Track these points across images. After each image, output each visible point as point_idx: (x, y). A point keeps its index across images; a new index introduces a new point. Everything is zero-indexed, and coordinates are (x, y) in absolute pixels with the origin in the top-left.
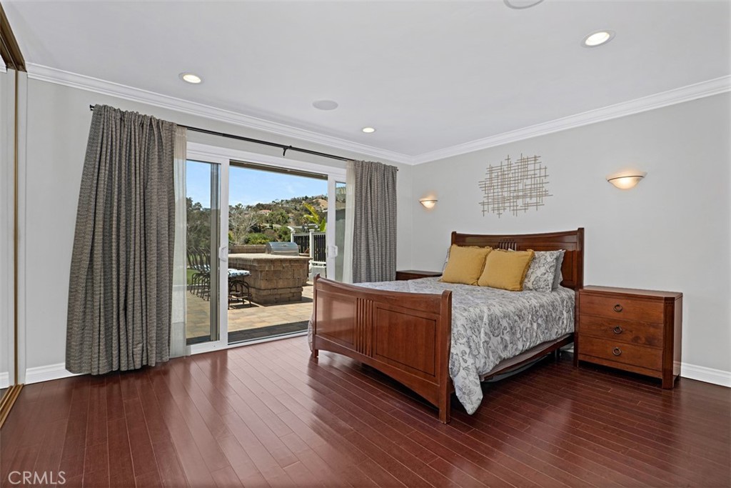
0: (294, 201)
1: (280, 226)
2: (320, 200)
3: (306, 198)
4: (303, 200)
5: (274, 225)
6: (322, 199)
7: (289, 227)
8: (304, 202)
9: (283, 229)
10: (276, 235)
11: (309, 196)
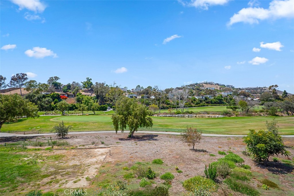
0: (191, 85)
1: (191, 97)
2: (204, 84)
3: (197, 84)
4: (196, 85)
5: (189, 97)
6: (205, 83)
7: (195, 97)
8: (196, 86)
9: (193, 98)
10: (191, 101)
11: (198, 83)
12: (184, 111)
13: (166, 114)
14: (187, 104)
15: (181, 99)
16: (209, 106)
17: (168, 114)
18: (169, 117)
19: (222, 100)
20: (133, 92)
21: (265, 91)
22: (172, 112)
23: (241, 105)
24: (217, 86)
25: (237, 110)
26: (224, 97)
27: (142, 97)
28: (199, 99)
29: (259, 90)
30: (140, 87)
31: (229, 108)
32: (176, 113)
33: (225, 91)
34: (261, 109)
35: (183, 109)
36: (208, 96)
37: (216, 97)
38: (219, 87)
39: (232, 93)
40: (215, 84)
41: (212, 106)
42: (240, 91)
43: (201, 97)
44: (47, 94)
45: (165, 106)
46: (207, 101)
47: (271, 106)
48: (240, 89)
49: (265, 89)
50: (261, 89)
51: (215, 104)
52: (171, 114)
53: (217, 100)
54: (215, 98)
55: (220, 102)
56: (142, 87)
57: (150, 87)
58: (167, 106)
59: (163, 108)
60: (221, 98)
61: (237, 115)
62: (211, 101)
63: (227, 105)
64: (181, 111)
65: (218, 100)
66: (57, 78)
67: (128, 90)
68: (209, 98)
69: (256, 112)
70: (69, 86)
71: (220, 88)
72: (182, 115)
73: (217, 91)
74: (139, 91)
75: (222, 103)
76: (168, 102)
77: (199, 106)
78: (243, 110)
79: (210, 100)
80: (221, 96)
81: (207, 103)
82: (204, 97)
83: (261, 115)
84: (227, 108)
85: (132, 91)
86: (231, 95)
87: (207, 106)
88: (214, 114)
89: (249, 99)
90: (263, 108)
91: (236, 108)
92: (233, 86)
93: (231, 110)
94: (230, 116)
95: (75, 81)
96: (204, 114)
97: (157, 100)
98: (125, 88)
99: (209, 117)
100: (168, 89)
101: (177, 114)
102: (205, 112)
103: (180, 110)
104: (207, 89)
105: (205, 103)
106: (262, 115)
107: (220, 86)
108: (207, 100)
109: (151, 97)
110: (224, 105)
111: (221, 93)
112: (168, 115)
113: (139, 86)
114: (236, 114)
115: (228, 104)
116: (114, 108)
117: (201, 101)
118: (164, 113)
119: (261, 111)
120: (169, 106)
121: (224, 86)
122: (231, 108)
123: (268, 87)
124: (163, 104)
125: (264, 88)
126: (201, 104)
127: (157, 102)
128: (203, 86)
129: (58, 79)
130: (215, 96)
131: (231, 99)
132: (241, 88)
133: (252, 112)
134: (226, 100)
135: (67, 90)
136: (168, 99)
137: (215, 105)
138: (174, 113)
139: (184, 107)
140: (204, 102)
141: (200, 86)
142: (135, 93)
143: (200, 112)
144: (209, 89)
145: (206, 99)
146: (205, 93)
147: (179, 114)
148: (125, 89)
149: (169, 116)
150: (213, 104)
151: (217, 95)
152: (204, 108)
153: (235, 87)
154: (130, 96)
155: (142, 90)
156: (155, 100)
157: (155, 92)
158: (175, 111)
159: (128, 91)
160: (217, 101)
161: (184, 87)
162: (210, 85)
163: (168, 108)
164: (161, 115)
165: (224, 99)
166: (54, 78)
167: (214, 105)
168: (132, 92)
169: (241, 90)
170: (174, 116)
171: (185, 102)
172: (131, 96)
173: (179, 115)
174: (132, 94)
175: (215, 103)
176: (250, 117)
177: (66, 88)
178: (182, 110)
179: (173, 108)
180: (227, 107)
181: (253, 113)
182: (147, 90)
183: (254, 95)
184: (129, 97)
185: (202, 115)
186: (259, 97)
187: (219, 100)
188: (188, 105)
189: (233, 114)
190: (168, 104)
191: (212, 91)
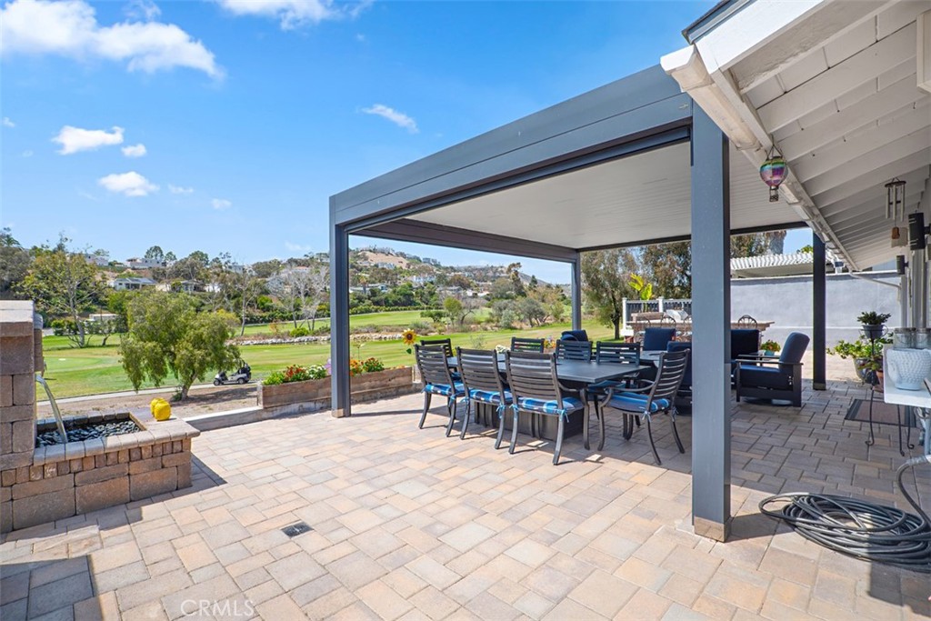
12: (316, 328)
13: (265, 336)
14: (324, 307)
15: (306, 295)
16: (382, 313)
17: (269, 338)
18: (273, 346)
19: (412, 295)
20: (134, 269)
21: (502, 275)
22: (282, 331)
23: (450, 308)
24: (401, 259)
25: (443, 319)
26: (417, 289)
27: (173, 288)
28: (354, 294)
29: (491, 274)
30: (161, 251)
31: (426, 316)
32: (293, 332)
33: (418, 272)
34: (488, 316)
35: (314, 321)
36: (379, 286)
37: (398, 289)
38: (405, 262)
39: (434, 279)
40: (397, 255)
41: (389, 310)
42: (453, 274)
43: (362, 289)
45: (257, 313)
46: (376, 299)
47: (505, 309)
48: (452, 268)
49: (502, 272)
50: (494, 269)
51: (396, 307)
52: (279, 337)
53: (399, 297)
54: (394, 292)
55: (406, 301)
56: (170, 253)
57: (202, 254)
58: (264, 314)
59: (252, 321)
60: (409, 292)
61: (440, 331)
62: (386, 298)
63: (423, 309)
64: (308, 329)
65: (401, 297)
67: (111, 260)
68: (380, 291)
69: (479, 323)
71: (408, 266)
72: (310, 337)
73: (401, 273)
74: (160, 266)
75: (410, 305)
76: (267, 301)
77: (356, 313)
78: (452, 319)
79: (383, 297)
80: (410, 286)
81: (376, 303)
82: (367, 289)
83: (486, 329)
84: (422, 316)
85: (128, 264)
86: (432, 283)
87: (376, 311)
88: (391, 331)
89: (470, 293)
90: (491, 314)
91: (440, 315)
92: (438, 260)
93: (431, 320)
94: (426, 335)
96: (368, 332)
97: (229, 296)
98: (98, 253)
99: (381, 338)
100: (266, 263)
101: (297, 336)
102: (370, 326)
103: (304, 325)
104: (376, 266)
105: (370, 306)
106: (489, 328)
107: (409, 259)
108: (375, 296)
109: (206, 289)
110: (417, 309)
111: (410, 278)
112: (269, 341)
113: (157, 249)
114: (440, 328)
115: (426, 306)
116: (58, 326)
117: (360, 300)
118: (257, 336)
119: (489, 321)
120: (271, 313)
121: (418, 259)
122: (431, 316)
123: (507, 266)
124: (249, 309)
125: (500, 269)
126: (360, 307)
127: (231, 303)
128: (366, 259)
130: (395, 285)
131: (432, 294)
132: (455, 266)
133: (472, 323)
134: (422, 296)
136: (267, 292)
137: (396, 310)
138: (288, 334)
139: (317, 316)
140: (368, 302)
141: (358, 256)
142: (143, 275)
143: (359, 329)
144: (380, 267)
145: (374, 293)
146: (371, 276)
147: (302, 335)
148: (99, 257)
149: (273, 344)
150: (391, 306)
151: (401, 283)
152: (368, 317)
153: (442, 265)
154: (124, 283)
155: (170, 264)
156: (224, 296)
157: (223, 273)
158: (289, 327)
159: (110, 264)
160: (400, 299)
161: (312, 258)
162: (383, 255)
163: (265, 321)
164: (249, 342)
165: (416, 293)
167: (392, 310)
168: (130, 270)
169: (455, 271)
170: (288, 341)
171: (319, 302)
172: (130, 282)
173: (303, 338)
174: (130, 276)
175: (396, 303)
176: (464, 334)
178: (311, 324)
179: (283, 319)
180: (422, 313)
181: (472, 326)
182: (192, 266)
183: (481, 284)
184: (124, 287)
185: (364, 335)
186: (488, 290)
187: (405, 295)
188: (325, 310)
189: (433, 329)
190: (267, 309)
191: (387, 273)
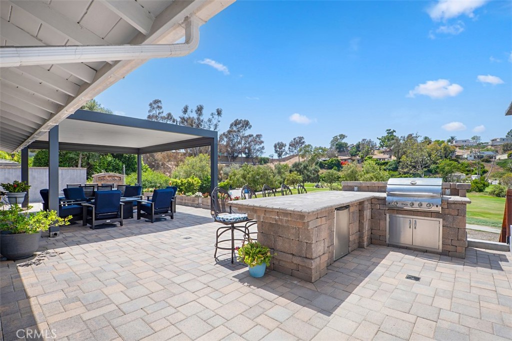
44: (325, 161)
66: (342, 136)
70: (358, 146)
95: (365, 138)
129: (344, 138)
135: (356, 152)
166: (338, 137)
177: (354, 150)
